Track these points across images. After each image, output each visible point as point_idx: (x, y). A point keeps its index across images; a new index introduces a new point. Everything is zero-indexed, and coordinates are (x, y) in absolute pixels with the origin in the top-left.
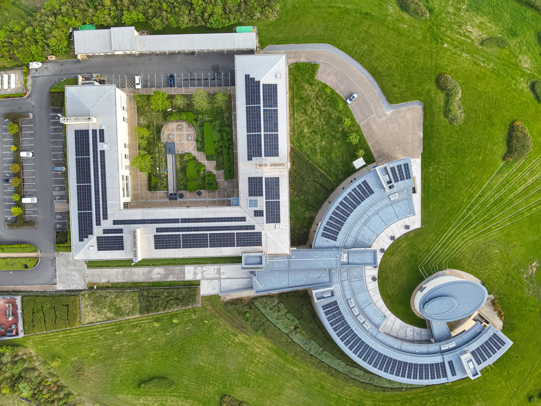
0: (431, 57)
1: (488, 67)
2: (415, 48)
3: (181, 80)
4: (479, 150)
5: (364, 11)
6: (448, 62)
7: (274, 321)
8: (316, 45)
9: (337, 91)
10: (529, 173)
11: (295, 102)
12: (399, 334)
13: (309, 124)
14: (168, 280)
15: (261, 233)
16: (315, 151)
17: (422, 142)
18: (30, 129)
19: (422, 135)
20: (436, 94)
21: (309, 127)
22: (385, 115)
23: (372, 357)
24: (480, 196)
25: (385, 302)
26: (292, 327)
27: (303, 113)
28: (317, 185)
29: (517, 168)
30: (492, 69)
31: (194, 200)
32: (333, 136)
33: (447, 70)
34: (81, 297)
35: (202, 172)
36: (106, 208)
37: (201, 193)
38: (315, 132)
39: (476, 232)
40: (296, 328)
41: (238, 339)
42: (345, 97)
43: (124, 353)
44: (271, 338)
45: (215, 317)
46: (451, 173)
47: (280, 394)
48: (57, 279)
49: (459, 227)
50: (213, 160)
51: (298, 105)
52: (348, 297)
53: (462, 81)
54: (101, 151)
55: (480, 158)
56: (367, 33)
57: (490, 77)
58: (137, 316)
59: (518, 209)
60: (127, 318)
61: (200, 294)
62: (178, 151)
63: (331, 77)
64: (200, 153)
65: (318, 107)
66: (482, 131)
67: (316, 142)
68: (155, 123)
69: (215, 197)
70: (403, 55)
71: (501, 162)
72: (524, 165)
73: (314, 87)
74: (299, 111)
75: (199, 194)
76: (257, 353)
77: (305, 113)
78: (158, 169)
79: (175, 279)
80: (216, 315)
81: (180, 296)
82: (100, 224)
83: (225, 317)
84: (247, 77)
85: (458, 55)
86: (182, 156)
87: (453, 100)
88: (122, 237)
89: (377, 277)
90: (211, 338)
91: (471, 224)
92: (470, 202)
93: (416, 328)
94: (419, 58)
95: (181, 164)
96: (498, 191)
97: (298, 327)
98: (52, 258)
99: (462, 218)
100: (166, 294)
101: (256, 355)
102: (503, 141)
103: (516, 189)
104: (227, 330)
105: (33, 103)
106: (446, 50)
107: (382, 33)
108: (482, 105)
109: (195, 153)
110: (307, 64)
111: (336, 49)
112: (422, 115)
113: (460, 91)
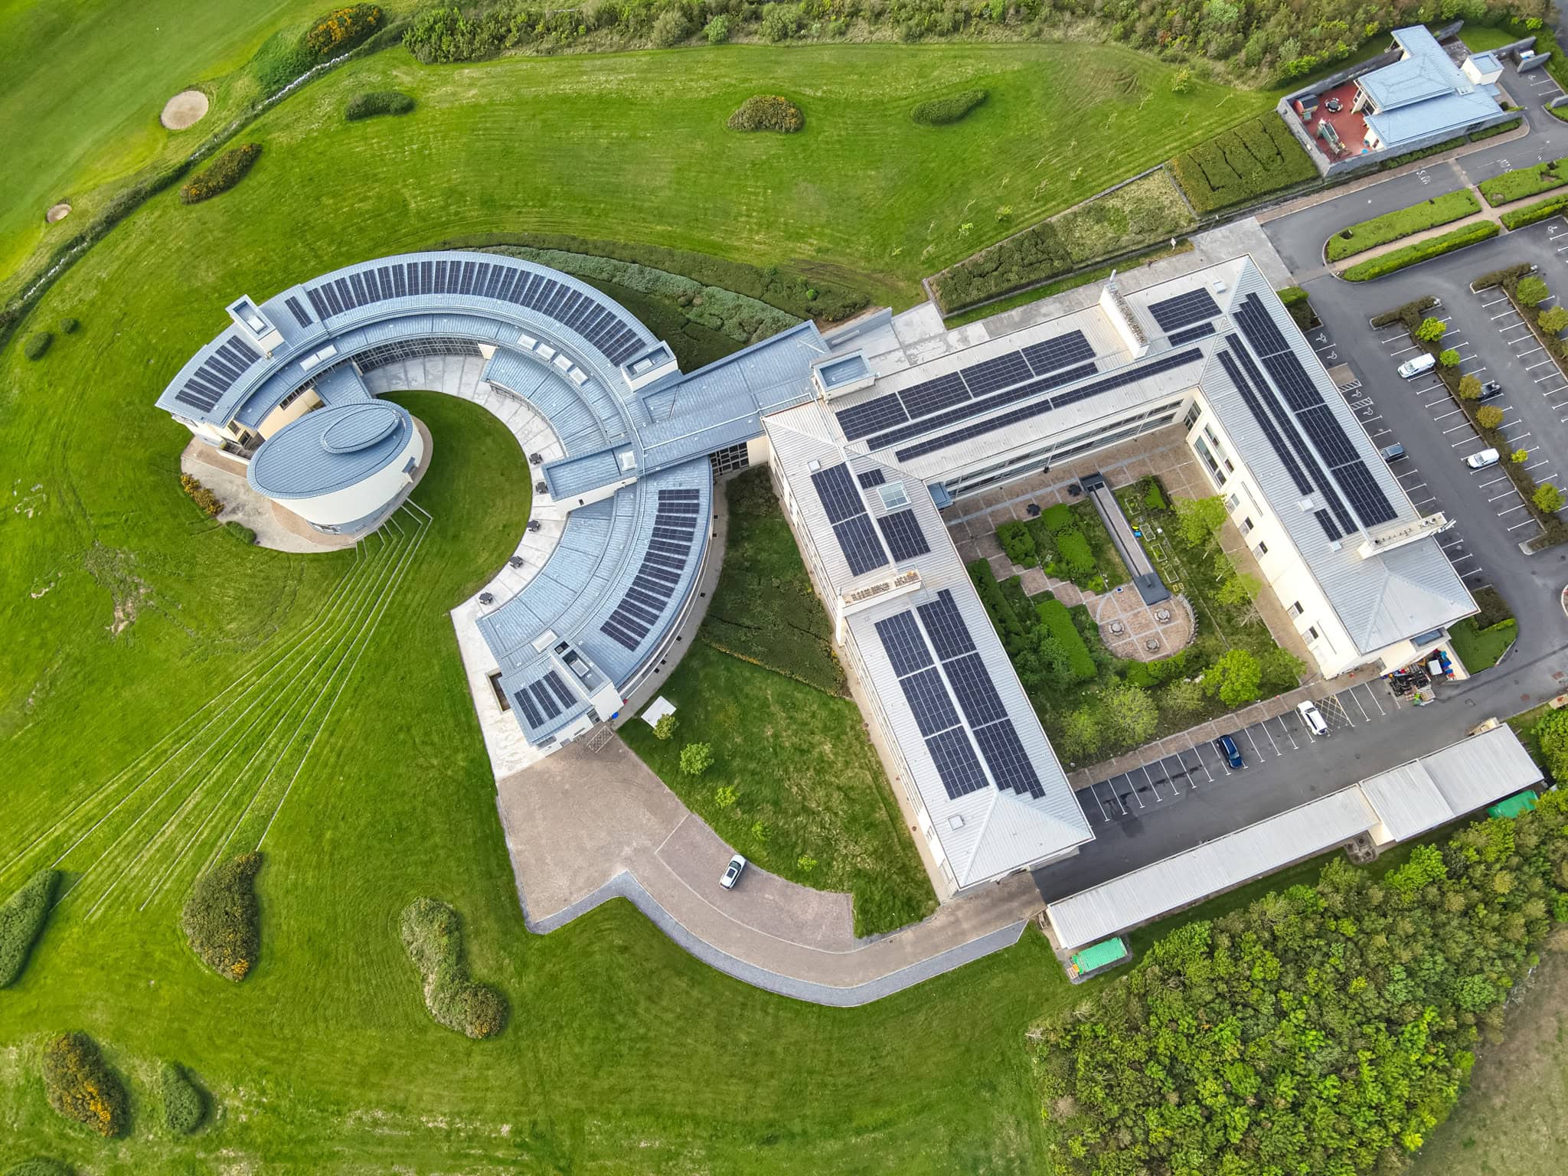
0: (541, 1077)
1: (358, 1113)
2: (596, 1086)
3: (1208, 766)
4: (337, 856)
5: (782, 1147)
6: (486, 1079)
7: (743, 300)
8: (887, 992)
9: (779, 880)
10: (178, 849)
11: (883, 812)
12: (441, 364)
13: (823, 766)
14: (1020, 309)
15: (850, 439)
16: (783, 705)
17: (505, 824)
18: (1509, 520)
19: (511, 844)
20: (500, 969)
21: (821, 758)
22: (628, 861)
23: (497, 281)
24: (308, 738)
25: (494, 420)
26: (697, 301)
27: (852, 788)
28: (748, 623)
29: (216, 850)
30: (345, 1109)
31: (1038, 493)
32: (750, 757)
33: (483, 1052)
34: (1194, 215)
35: (1049, 558)
36: (1232, 376)
37: (1029, 511)
38: (802, 752)
39: (298, 653)
40: (689, 303)
41: (811, 245)
42: (754, 873)
43: (1047, 144)
44: (739, 267)
45: (882, 271)
46: (402, 769)
47: (679, 169)
48: (1264, 236)
49: (347, 646)
50: (1034, 598)
51: (873, 808)
52: (590, 386)
53: (431, 1036)
54: (1311, 490)
55: (328, 835)
56: (750, 1081)
57: (347, 1084)
58: (1054, 219)
59: (193, 747)
60: (1075, 208)
61: (937, 303)
62: (1131, 588)
63: (810, 916)
64: (1074, 603)
65: (818, 819)
66: (339, 909)
67: (788, 726)
68: (1219, 633)
69: (992, 514)
70: (625, 1050)
71: (265, 845)
72: (196, 866)
73: (848, 868)
74: (864, 792)
75: (1033, 509)
76: (758, 233)
77: (846, 791)
78: (1160, 531)
79: (1005, 315)
80: (880, 276)
81: (977, 281)
82: (1228, 338)
83: (859, 278)
84: (1038, 792)
85: (459, 1114)
86: (1115, 581)
87: (444, 965)
88: (1166, 330)
89: (531, 466)
90: (874, 227)
91: (318, 665)
92: (333, 714)
93: (405, 388)
94: (577, 1057)
95: (1109, 562)
96: (261, 768)
97: (683, 306)
98: (1297, 271)
99: (345, 670)
100: (1012, 276)
101: (760, 225)
102: (270, 906)
103: (208, 793)
104: (843, 254)
105: (1538, 581)
106: (501, 1117)
107: (707, 1095)
108: (354, 987)
109: (1087, 598)
110: (892, 927)
111: (824, 1000)
112: (522, 898)
113: (429, 1002)
